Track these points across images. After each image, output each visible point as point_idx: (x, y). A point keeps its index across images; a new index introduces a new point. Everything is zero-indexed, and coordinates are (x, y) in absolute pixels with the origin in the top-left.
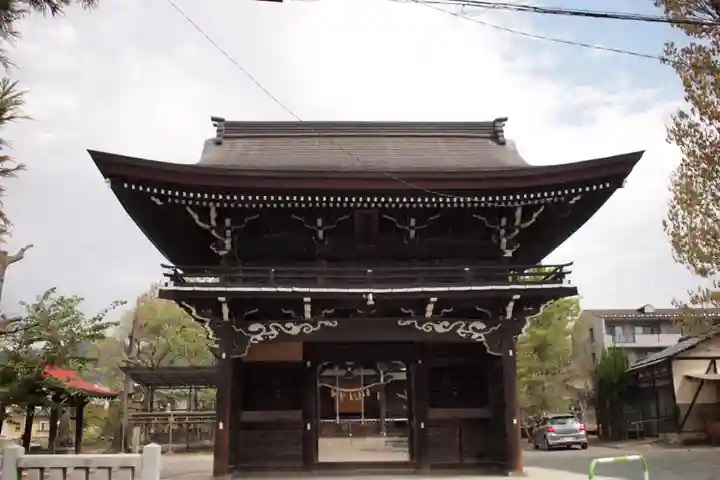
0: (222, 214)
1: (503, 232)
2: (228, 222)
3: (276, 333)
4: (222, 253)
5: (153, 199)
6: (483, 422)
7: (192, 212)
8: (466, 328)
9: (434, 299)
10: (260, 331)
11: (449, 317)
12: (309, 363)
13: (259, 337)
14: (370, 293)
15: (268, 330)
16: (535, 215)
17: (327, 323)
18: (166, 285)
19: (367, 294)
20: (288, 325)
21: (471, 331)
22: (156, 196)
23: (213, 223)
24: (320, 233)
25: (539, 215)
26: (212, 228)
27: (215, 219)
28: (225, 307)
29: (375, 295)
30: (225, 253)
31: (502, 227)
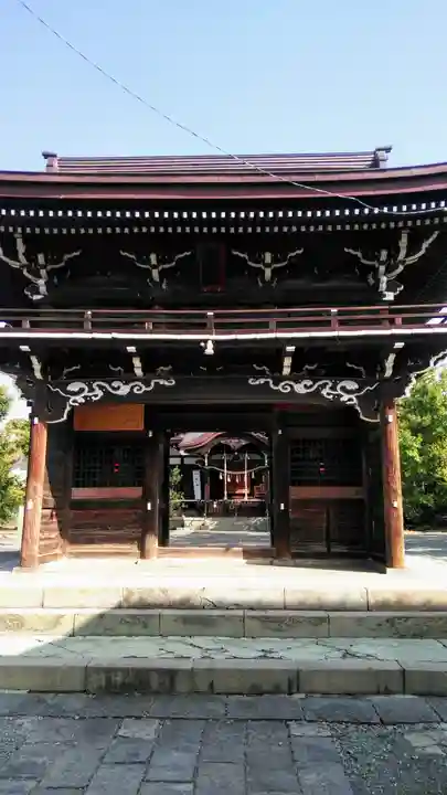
0: (34, 245)
1: (382, 268)
2: (41, 259)
3: (100, 393)
4: (36, 297)
6: (357, 504)
8: (333, 388)
9: (291, 349)
10: (82, 390)
11: (314, 376)
12: (151, 434)
13: (80, 399)
14: (209, 341)
15: (91, 390)
16: (426, 244)
17: (162, 382)
19: (206, 341)
20: (115, 384)
21: (339, 391)
23: (23, 260)
24: (155, 273)
25: (430, 245)
26: (23, 266)
27: (24, 254)
28: (34, 360)
29: (216, 343)
30: (39, 297)
31: (382, 263)
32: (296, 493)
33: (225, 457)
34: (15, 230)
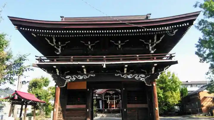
1: (150, 45)
2: (60, 43)
3: (75, 79)
5: (32, 34)
6: (146, 109)
7: (47, 40)
9: (126, 66)
10: (70, 78)
11: (133, 73)
12: (88, 90)
13: (69, 80)
14: (104, 64)
15: (72, 78)
16: (161, 38)
17: (91, 75)
18: (36, 62)
19: (103, 64)
20: (79, 76)
21: (140, 77)
23: (54, 43)
24: (90, 47)
25: (163, 38)
26: (55, 45)
28: (57, 70)
29: (106, 64)
30: (59, 53)
31: (150, 43)
32: (129, 106)
33: (108, 96)
34: (53, 36)
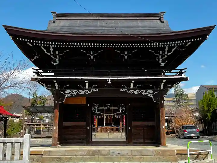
0: (55, 50)
1: (160, 56)
2: (57, 53)
3: (75, 94)
4: (55, 64)
5: (28, 43)
6: (152, 127)
7: (43, 49)
8: (146, 92)
9: (133, 82)
10: (70, 93)
11: (140, 88)
12: (88, 105)
14: (109, 80)
15: (73, 92)
16: (173, 50)
17: (94, 90)
18: (34, 76)
20: (80, 91)
21: (147, 93)
22: (30, 42)
23: (52, 53)
24: (92, 57)
26: (51, 55)
27: (52, 51)
28: (56, 84)
30: (56, 64)
31: (160, 55)
32: (134, 123)
33: (104, 108)
